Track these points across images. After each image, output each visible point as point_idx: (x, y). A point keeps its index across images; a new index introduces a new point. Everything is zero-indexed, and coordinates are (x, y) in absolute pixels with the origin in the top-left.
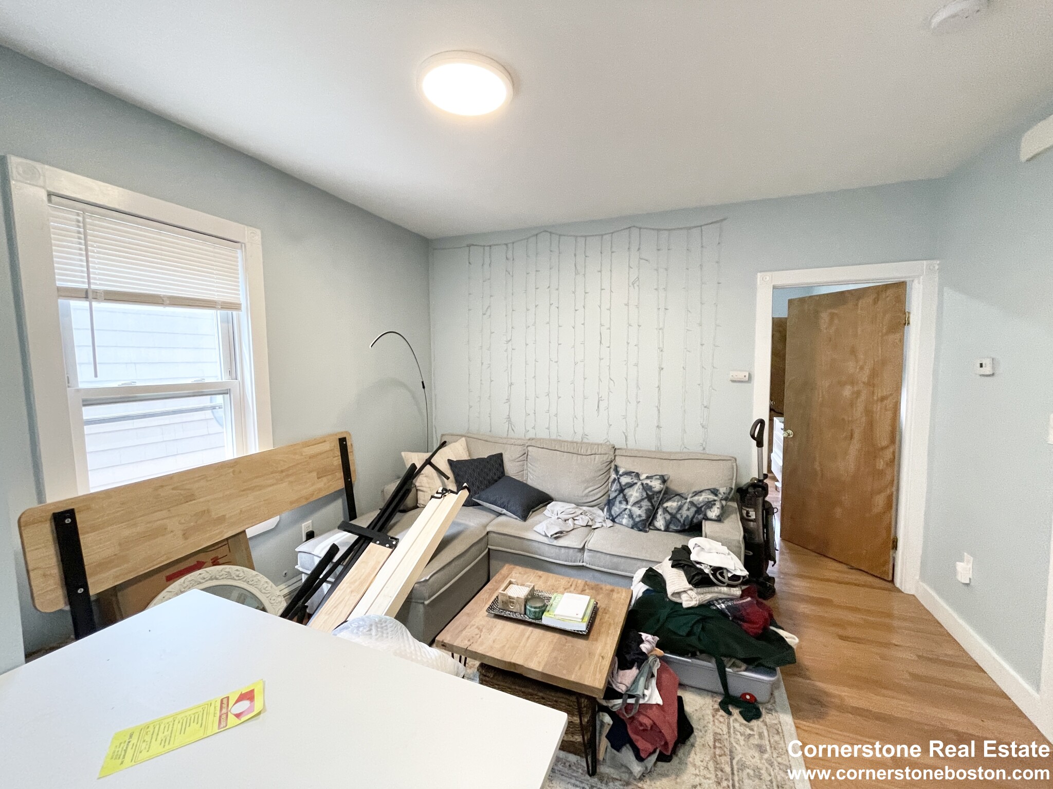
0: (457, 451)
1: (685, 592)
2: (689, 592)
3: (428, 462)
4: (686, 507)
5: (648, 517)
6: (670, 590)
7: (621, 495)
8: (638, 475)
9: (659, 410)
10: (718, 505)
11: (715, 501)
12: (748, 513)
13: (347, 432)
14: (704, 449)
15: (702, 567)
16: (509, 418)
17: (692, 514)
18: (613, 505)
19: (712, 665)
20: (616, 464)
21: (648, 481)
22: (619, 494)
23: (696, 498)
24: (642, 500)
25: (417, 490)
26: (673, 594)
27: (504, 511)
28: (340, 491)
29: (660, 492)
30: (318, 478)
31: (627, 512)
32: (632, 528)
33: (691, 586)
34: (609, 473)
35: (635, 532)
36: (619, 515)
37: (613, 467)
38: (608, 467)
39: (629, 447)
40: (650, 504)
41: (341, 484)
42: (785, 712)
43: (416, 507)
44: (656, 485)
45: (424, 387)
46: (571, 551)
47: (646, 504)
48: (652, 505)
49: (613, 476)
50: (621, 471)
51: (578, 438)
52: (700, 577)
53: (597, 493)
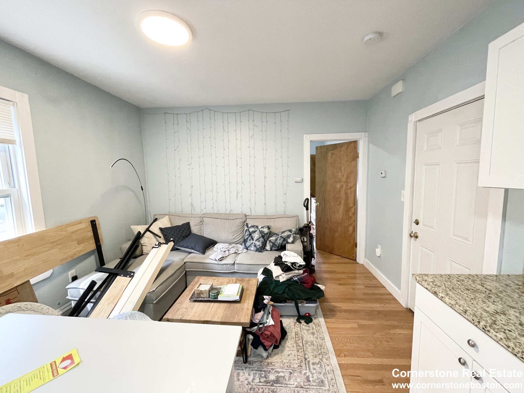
0: (164, 223)
1: (281, 275)
3: (148, 230)
4: (279, 239)
5: (263, 246)
6: (274, 275)
7: (250, 237)
8: (257, 227)
9: (265, 196)
10: (292, 236)
11: (291, 235)
12: (304, 239)
13: (95, 217)
14: (285, 213)
15: (287, 263)
16: (192, 204)
17: (282, 242)
18: (247, 242)
19: (293, 304)
20: (247, 222)
21: (262, 229)
23: (283, 234)
24: (260, 238)
25: (142, 246)
26: (276, 277)
27: (193, 251)
28: (93, 250)
29: (267, 233)
30: (79, 244)
31: (253, 244)
32: (256, 251)
33: (283, 272)
34: (244, 227)
35: (258, 253)
36: (250, 246)
37: (245, 224)
38: (243, 225)
39: (252, 214)
41: (93, 246)
42: (321, 317)
43: (142, 255)
44: (266, 230)
45: (142, 190)
46: (228, 265)
47: (262, 239)
48: (264, 240)
49: (246, 228)
50: (249, 226)
51: (228, 212)
52: (287, 268)
53: (238, 238)
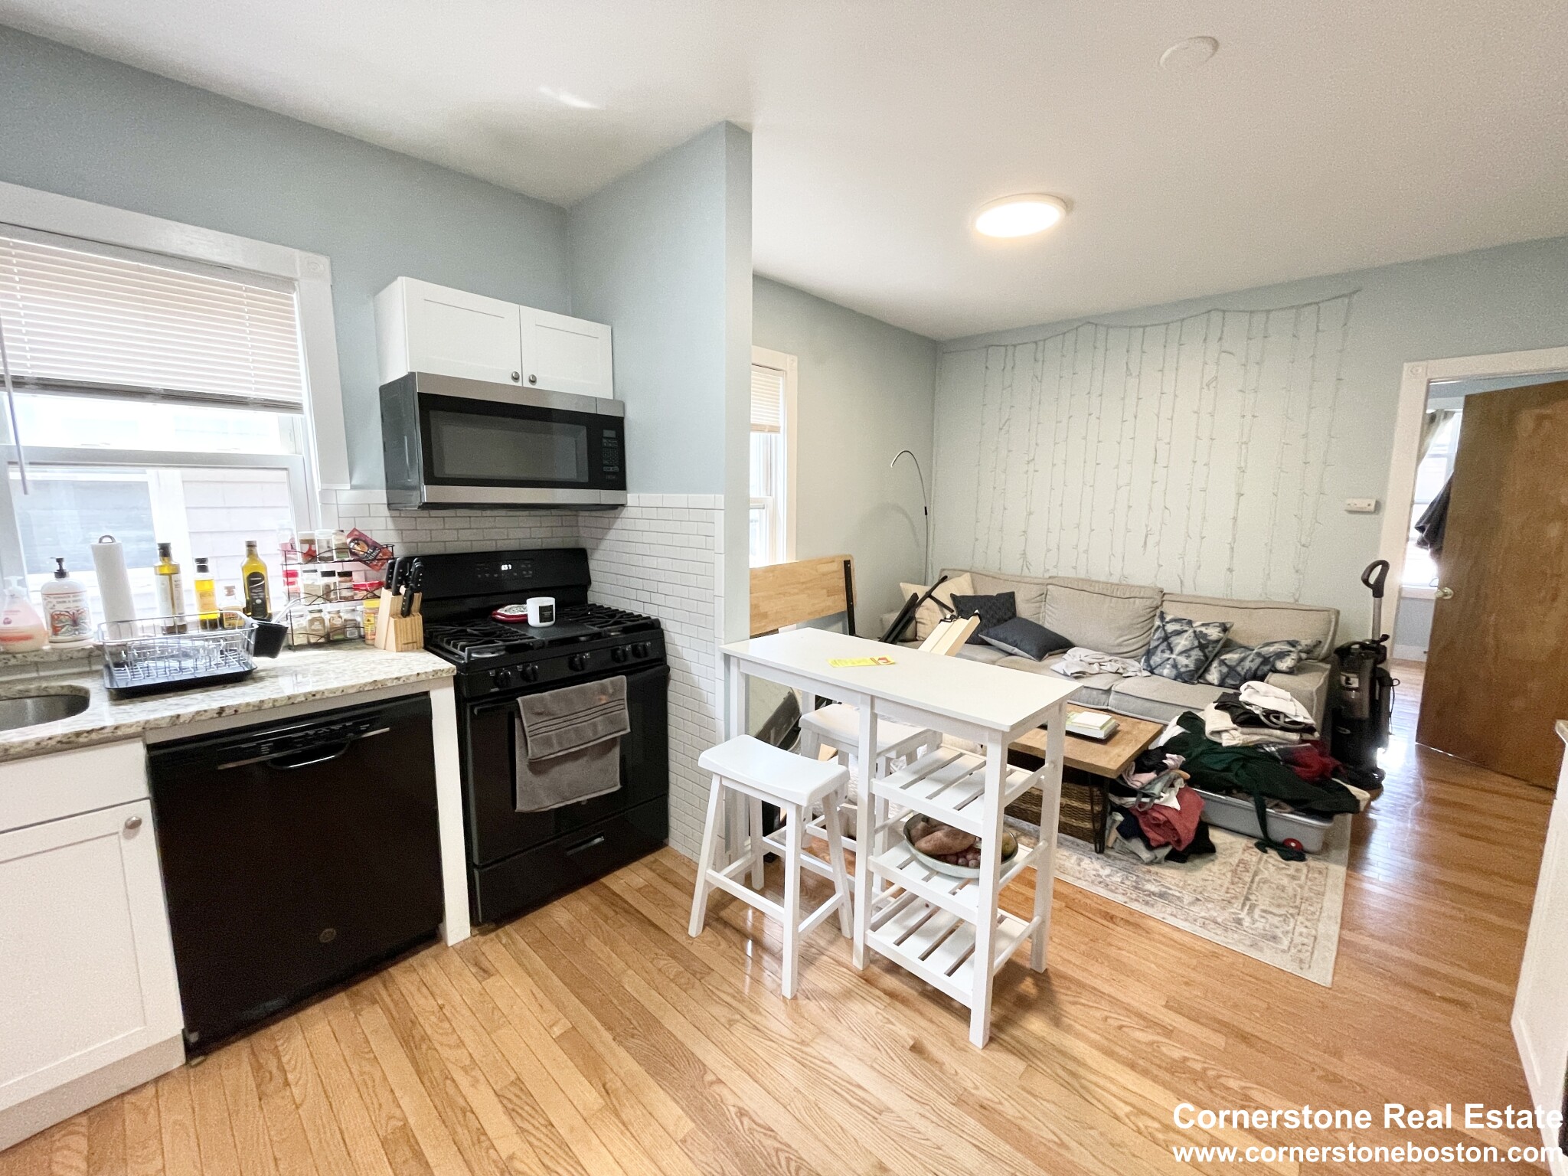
0: (961, 586)
1: (1226, 731)
2: (1233, 732)
3: (929, 595)
4: (1250, 658)
5: (1197, 669)
6: (1208, 729)
7: (1165, 643)
8: (1190, 623)
9: (1232, 548)
10: (1294, 656)
11: (1291, 651)
12: (1348, 679)
13: (850, 556)
14: (1297, 601)
15: (1253, 708)
16: (1024, 554)
17: (1256, 666)
18: (1154, 654)
19: (1250, 804)
20: (1163, 610)
21: (1203, 629)
22: (1163, 642)
23: (1266, 649)
24: (1192, 649)
25: (917, 622)
26: (1213, 733)
27: (1016, 650)
28: (843, 613)
29: (1217, 641)
30: (828, 596)
31: (1171, 661)
32: (1175, 679)
33: (1235, 726)
34: (1153, 621)
35: (1179, 684)
36: (1160, 665)
37: (1158, 612)
38: (1152, 614)
39: (1185, 592)
40: (1201, 654)
41: (843, 606)
42: (1341, 864)
43: (915, 640)
44: (1214, 633)
45: (926, 514)
46: (1095, 692)
47: (1196, 654)
48: (1205, 656)
49: (1158, 623)
50: (1168, 618)
51: (1115, 579)
52: (1248, 716)
53: (1133, 644)
